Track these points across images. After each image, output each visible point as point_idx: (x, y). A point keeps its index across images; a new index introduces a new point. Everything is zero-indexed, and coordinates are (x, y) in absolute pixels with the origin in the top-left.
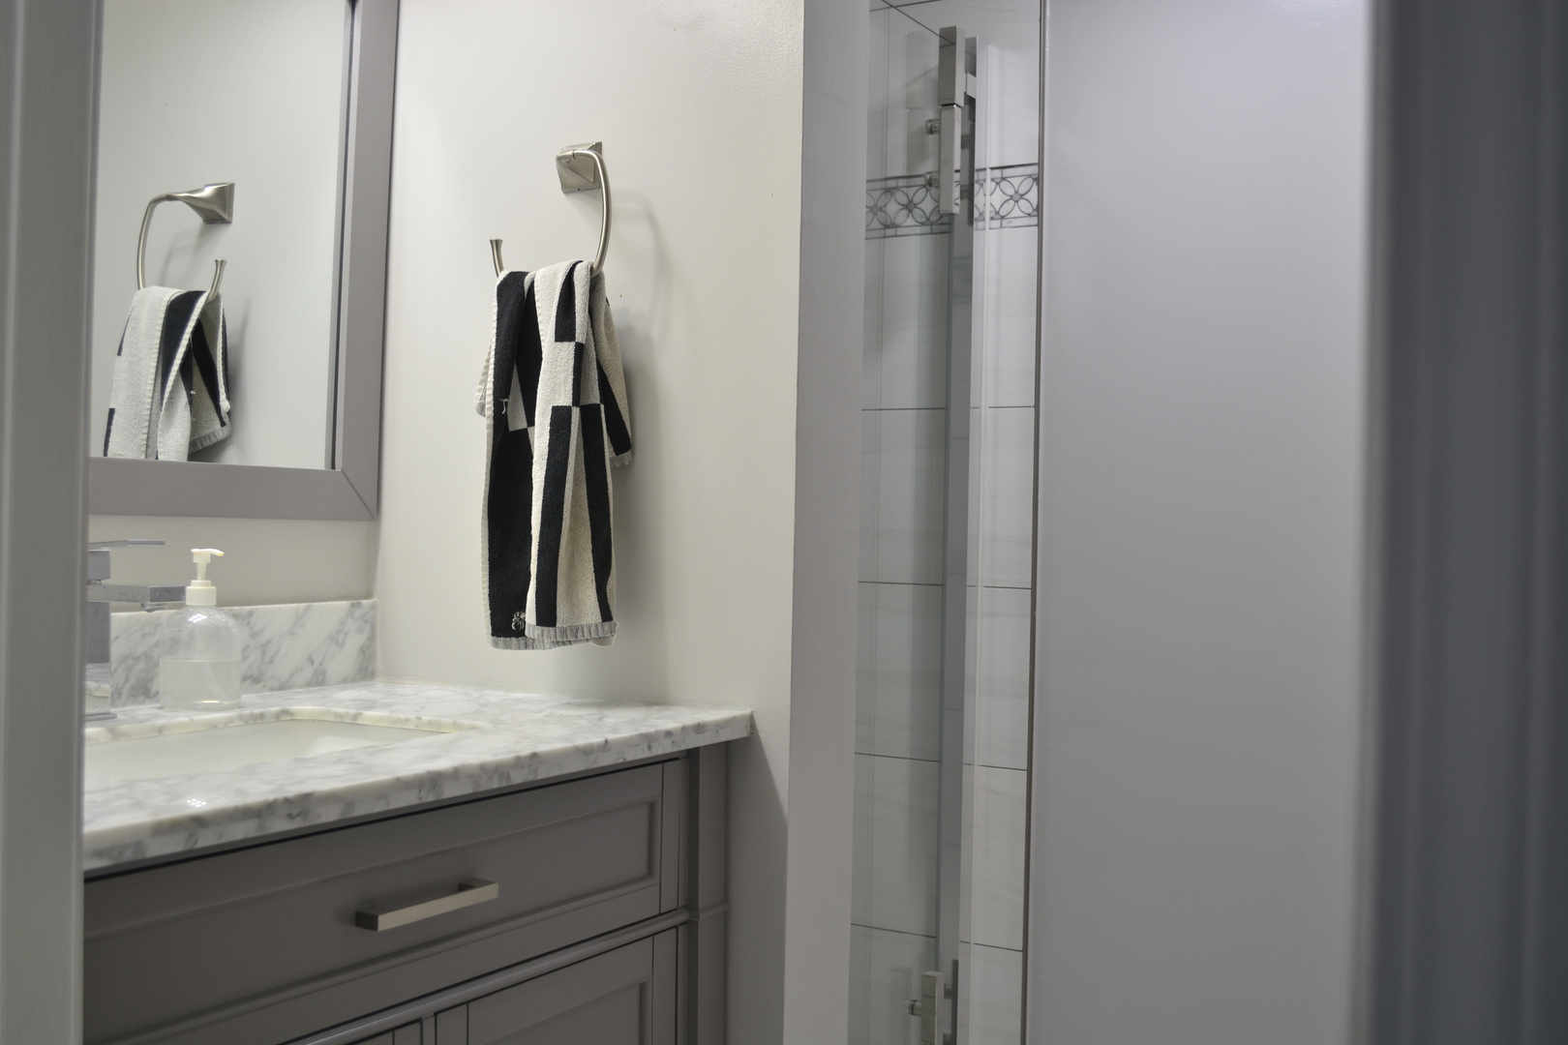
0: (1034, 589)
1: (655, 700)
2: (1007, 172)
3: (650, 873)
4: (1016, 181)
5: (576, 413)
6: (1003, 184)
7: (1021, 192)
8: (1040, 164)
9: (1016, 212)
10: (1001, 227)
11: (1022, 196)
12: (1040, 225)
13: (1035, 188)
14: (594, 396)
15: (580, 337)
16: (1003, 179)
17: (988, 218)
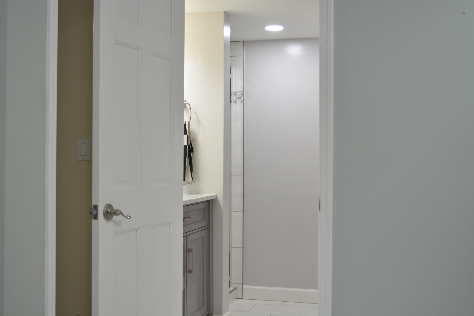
0: (243, 176)
1: (199, 193)
2: (237, 93)
3: (204, 220)
4: (239, 95)
5: (188, 146)
6: (236, 95)
7: (240, 97)
8: (243, 92)
9: (239, 101)
10: (236, 104)
11: (240, 98)
12: (243, 104)
13: (242, 96)
14: (189, 144)
15: (188, 134)
16: (236, 94)
17: (233, 102)
